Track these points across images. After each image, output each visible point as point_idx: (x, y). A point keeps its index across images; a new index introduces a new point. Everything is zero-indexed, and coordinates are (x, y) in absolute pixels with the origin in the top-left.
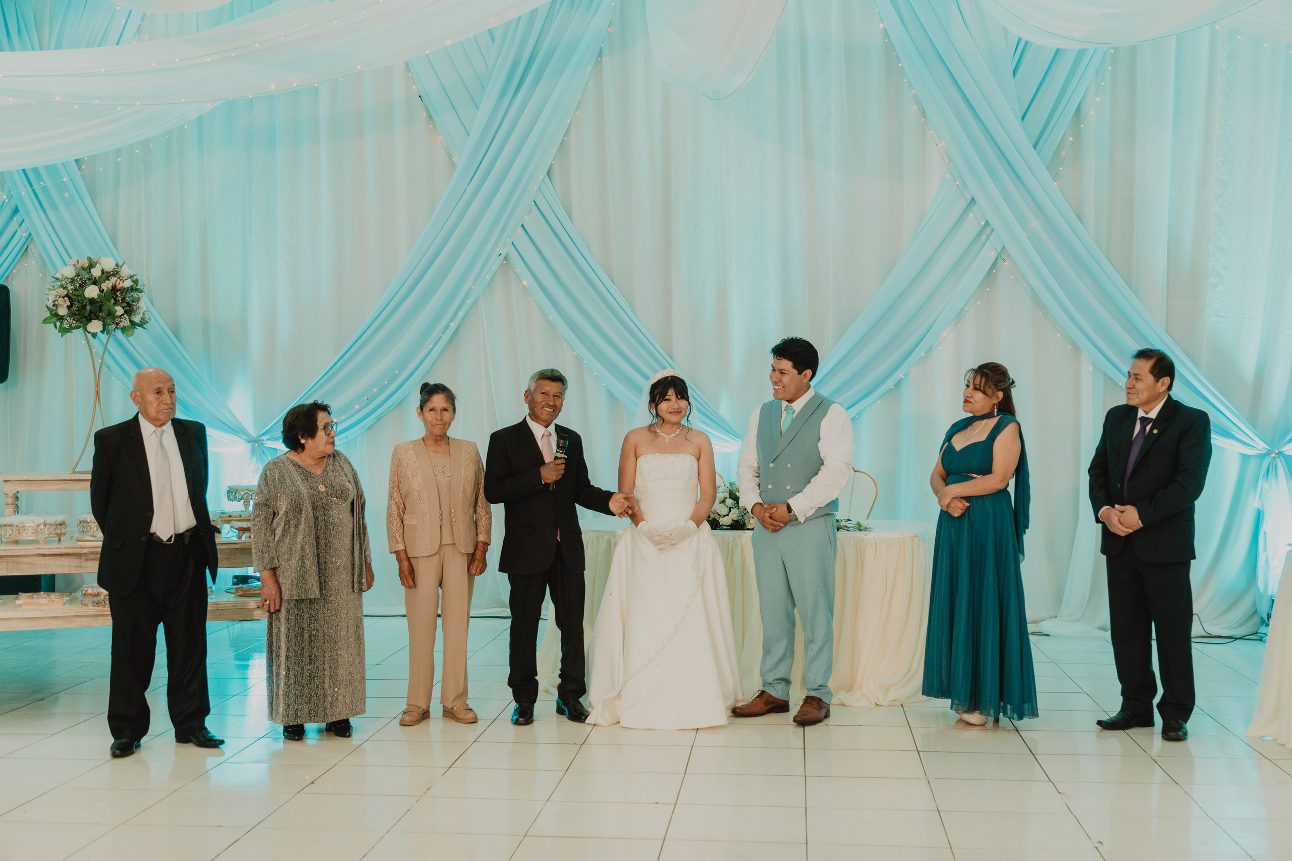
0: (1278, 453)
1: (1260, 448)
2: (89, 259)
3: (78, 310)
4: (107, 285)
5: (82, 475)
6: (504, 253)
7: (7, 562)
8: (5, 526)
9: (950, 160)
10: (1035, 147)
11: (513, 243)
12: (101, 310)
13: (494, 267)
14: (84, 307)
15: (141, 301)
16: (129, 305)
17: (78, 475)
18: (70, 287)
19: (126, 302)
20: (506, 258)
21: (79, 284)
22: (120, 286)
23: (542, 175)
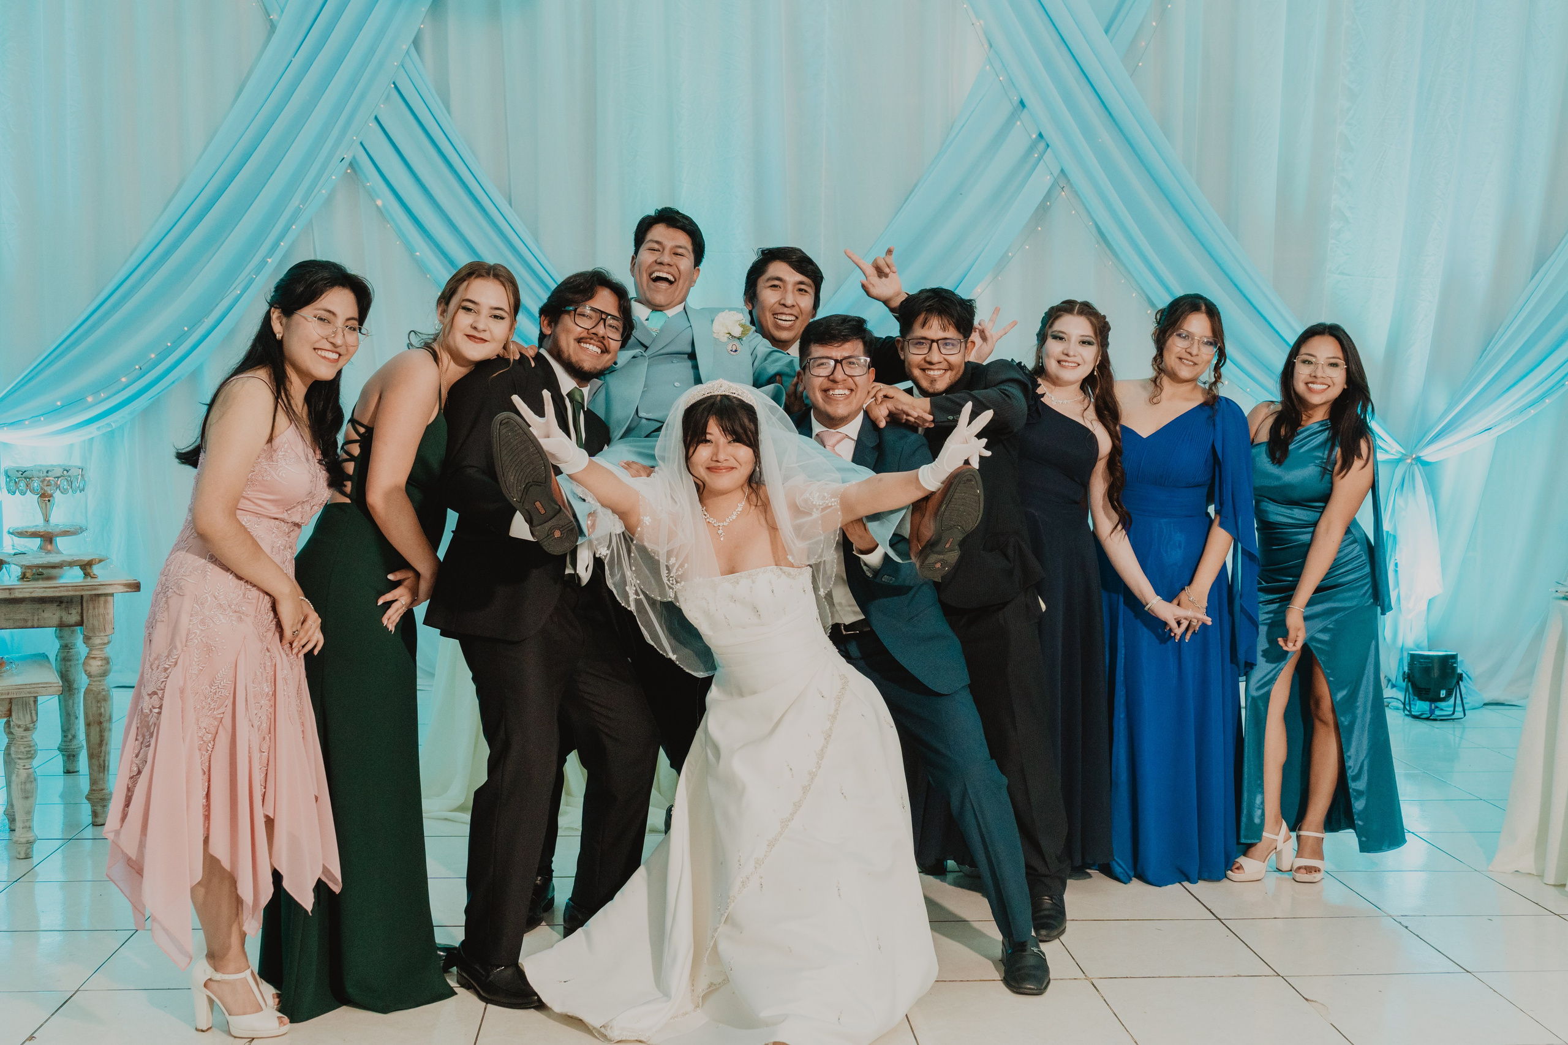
0: (1414, 458)
1: (1393, 451)
6: (348, 158)
9: (991, 46)
10: (1107, 31)
11: (361, 143)
13: (334, 177)
20: (351, 165)
23: (406, 45)
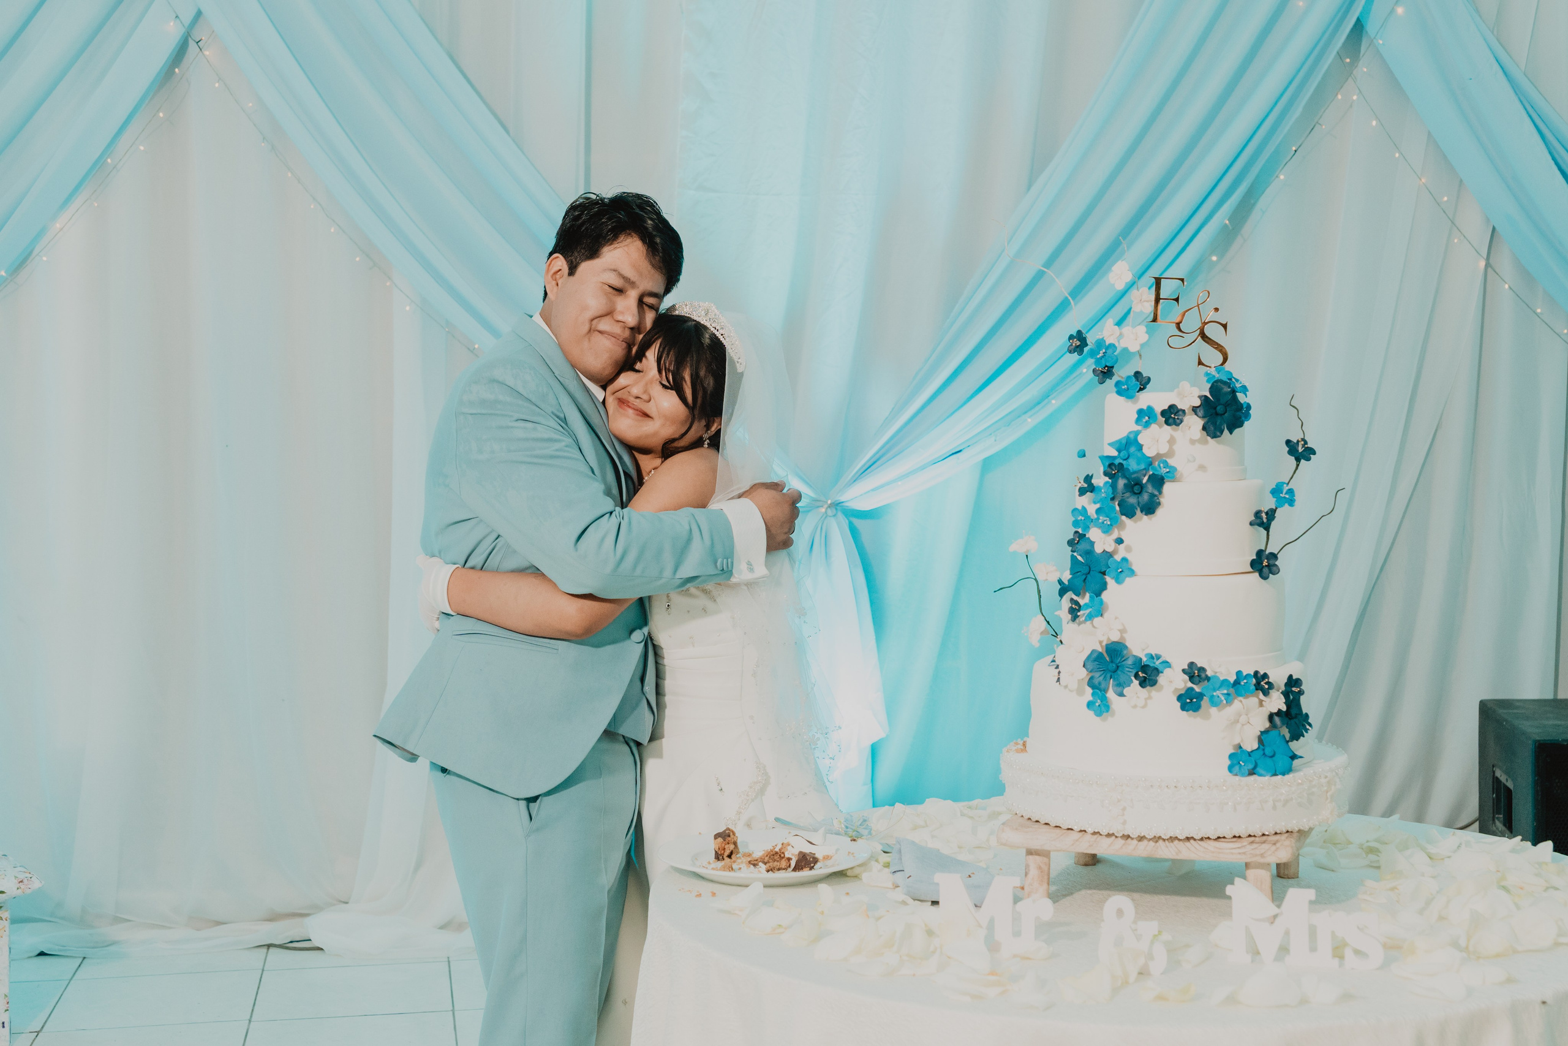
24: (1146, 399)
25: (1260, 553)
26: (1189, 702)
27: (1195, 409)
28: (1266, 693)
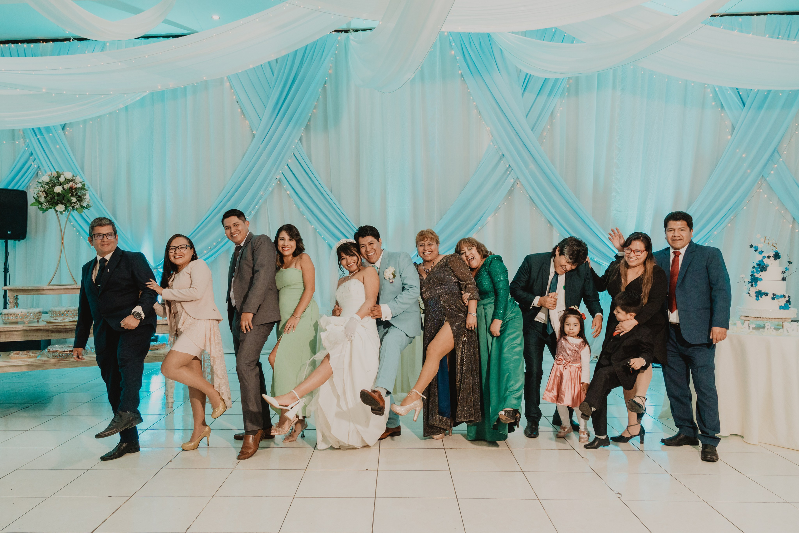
2: (57, 172)
3: (51, 199)
4: (67, 186)
5: (53, 286)
6: (278, 178)
7: (5, 334)
8: (5, 315)
9: (492, 136)
10: (532, 130)
11: (282, 173)
12: (63, 199)
13: (274, 185)
14: (54, 198)
15: (87, 195)
16: (80, 197)
17: (50, 286)
18: (47, 187)
19: (78, 195)
20: (279, 181)
21: (51, 185)
22: (75, 186)
23: (297, 141)
24: (763, 254)
25: (783, 277)
26: (773, 298)
27: (772, 256)
28: (785, 298)
